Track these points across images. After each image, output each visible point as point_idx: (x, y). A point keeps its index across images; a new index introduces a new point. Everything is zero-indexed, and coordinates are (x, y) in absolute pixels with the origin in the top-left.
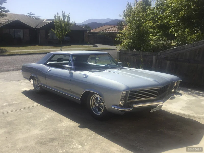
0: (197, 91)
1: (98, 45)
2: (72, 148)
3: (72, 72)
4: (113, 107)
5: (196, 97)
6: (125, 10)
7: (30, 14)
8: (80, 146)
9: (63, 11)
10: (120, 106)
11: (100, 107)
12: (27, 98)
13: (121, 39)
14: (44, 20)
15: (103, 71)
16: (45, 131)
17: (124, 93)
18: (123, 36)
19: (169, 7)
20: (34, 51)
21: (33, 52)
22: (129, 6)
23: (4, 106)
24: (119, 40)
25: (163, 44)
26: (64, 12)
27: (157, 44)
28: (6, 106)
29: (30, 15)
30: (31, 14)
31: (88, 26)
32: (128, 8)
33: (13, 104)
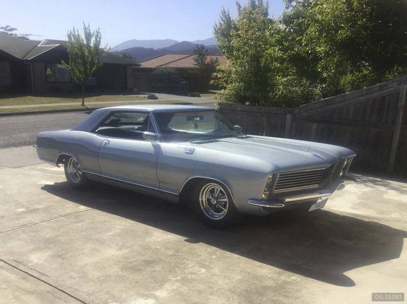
0: (371, 178)
1: (157, 95)
2: (191, 273)
3: (159, 143)
4: (250, 202)
5: (371, 187)
6: (218, 24)
7: (5, 28)
8: (203, 270)
9: (85, 24)
10: (262, 199)
11: (220, 205)
12: (58, 198)
13: (222, 81)
14: (39, 42)
15: (216, 141)
16: (127, 250)
17: (270, 178)
18: (225, 77)
19: (317, 21)
20: (25, 108)
21: (25, 111)
22: (225, 16)
23: (19, 214)
24: (218, 84)
25: (302, 92)
26: (87, 26)
27: (290, 92)
28: (24, 213)
29: (6, 32)
30: (8, 28)
31: (128, 55)
32: (223, 20)
33: (36, 210)
